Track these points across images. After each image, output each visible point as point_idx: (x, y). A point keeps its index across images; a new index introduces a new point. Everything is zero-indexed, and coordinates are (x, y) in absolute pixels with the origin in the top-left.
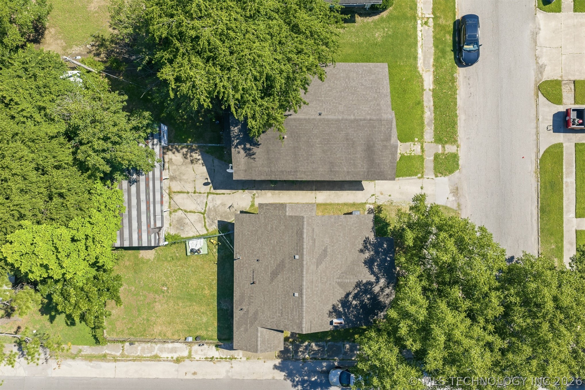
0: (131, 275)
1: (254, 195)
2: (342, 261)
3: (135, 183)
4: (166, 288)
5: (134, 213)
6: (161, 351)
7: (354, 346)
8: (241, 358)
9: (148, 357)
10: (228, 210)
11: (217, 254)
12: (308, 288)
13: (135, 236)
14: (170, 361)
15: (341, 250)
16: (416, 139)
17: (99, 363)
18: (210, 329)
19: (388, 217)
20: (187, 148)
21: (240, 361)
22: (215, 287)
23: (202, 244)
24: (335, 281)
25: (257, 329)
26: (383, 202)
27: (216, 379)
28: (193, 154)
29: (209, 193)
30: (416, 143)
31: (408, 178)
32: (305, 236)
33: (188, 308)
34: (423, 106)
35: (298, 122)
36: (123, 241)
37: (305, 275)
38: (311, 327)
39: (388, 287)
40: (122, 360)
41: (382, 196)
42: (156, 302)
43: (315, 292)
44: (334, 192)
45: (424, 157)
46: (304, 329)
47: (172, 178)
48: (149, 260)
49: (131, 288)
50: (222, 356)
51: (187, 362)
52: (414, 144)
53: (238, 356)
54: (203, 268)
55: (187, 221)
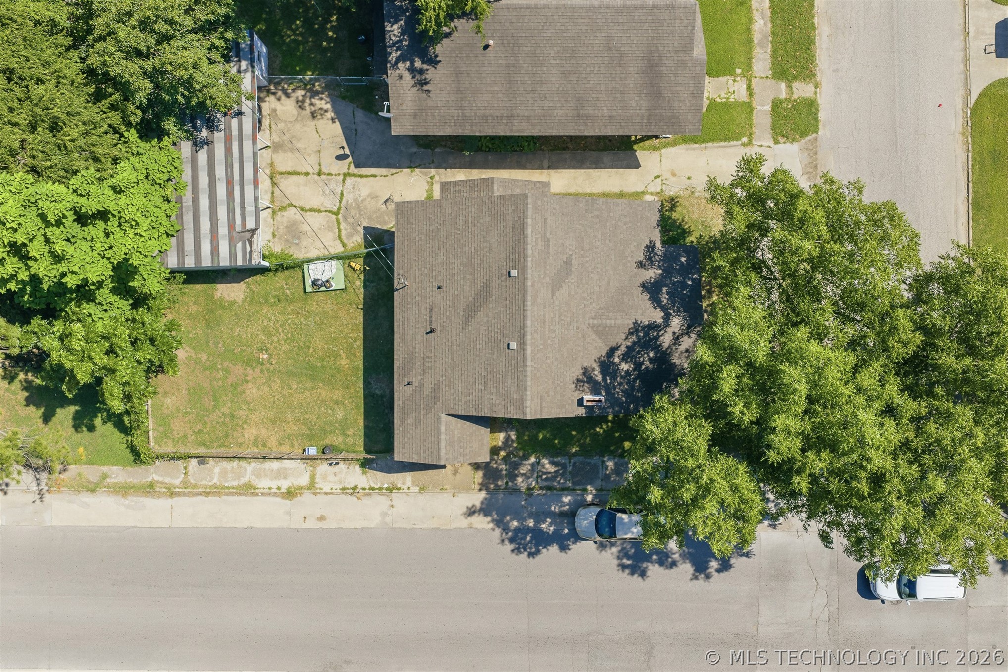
0: (200, 332)
1: (431, 178)
2: (600, 287)
3: (206, 147)
4: (266, 356)
5: (204, 203)
6: (258, 476)
7: (622, 465)
8: (409, 488)
9: (233, 488)
10: (384, 206)
11: (362, 290)
12: (536, 331)
13: (206, 247)
14: (275, 495)
15: (599, 266)
16: (738, 71)
17: (142, 499)
18: (350, 432)
19: (686, 219)
20: (304, 89)
21: (407, 494)
22: (360, 354)
23: (334, 271)
24: (587, 322)
25: (439, 418)
26: (677, 189)
27: (363, 529)
28: (316, 101)
29: (346, 175)
30: (738, 79)
31: (723, 143)
32: (529, 231)
33: (308, 393)
34: (750, 10)
35: (514, 14)
36: (183, 257)
37: (529, 308)
38: (541, 407)
39: (688, 334)
40: (184, 495)
41: (673, 179)
42: (247, 382)
43: (549, 342)
44: (583, 171)
45: (754, 105)
46: (528, 410)
47: (276, 147)
48: (235, 302)
49: (200, 356)
50: (373, 485)
51: (308, 496)
52: (734, 81)
53: (404, 483)
54: (336, 318)
55: (305, 228)
